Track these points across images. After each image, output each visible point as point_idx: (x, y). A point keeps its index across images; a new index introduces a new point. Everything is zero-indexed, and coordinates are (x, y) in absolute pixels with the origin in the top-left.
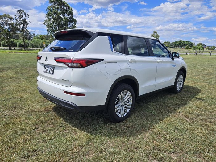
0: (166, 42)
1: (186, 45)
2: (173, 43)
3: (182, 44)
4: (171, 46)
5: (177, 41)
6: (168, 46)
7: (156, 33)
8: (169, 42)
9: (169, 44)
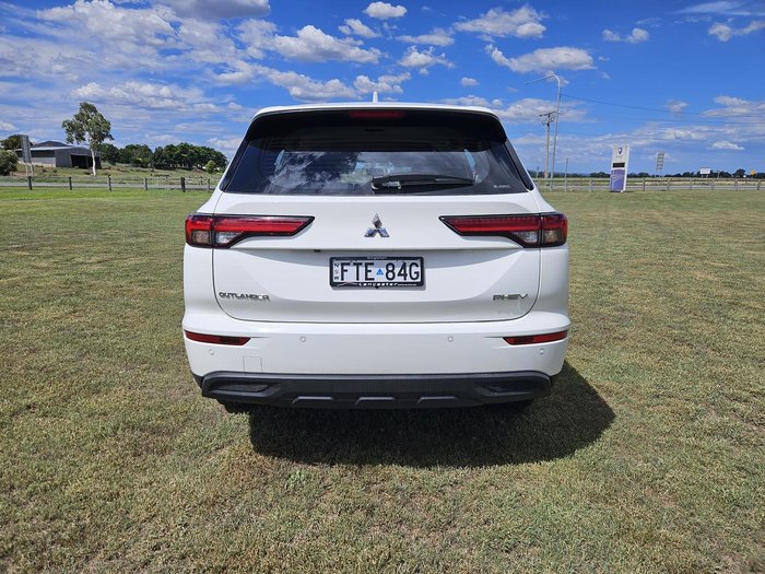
0: (132, 147)
1: (203, 160)
2: (159, 151)
3: (192, 154)
4: (155, 160)
5: (172, 146)
6: (146, 160)
7: (93, 109)
8: (146, 149)
9: (146, 156)
